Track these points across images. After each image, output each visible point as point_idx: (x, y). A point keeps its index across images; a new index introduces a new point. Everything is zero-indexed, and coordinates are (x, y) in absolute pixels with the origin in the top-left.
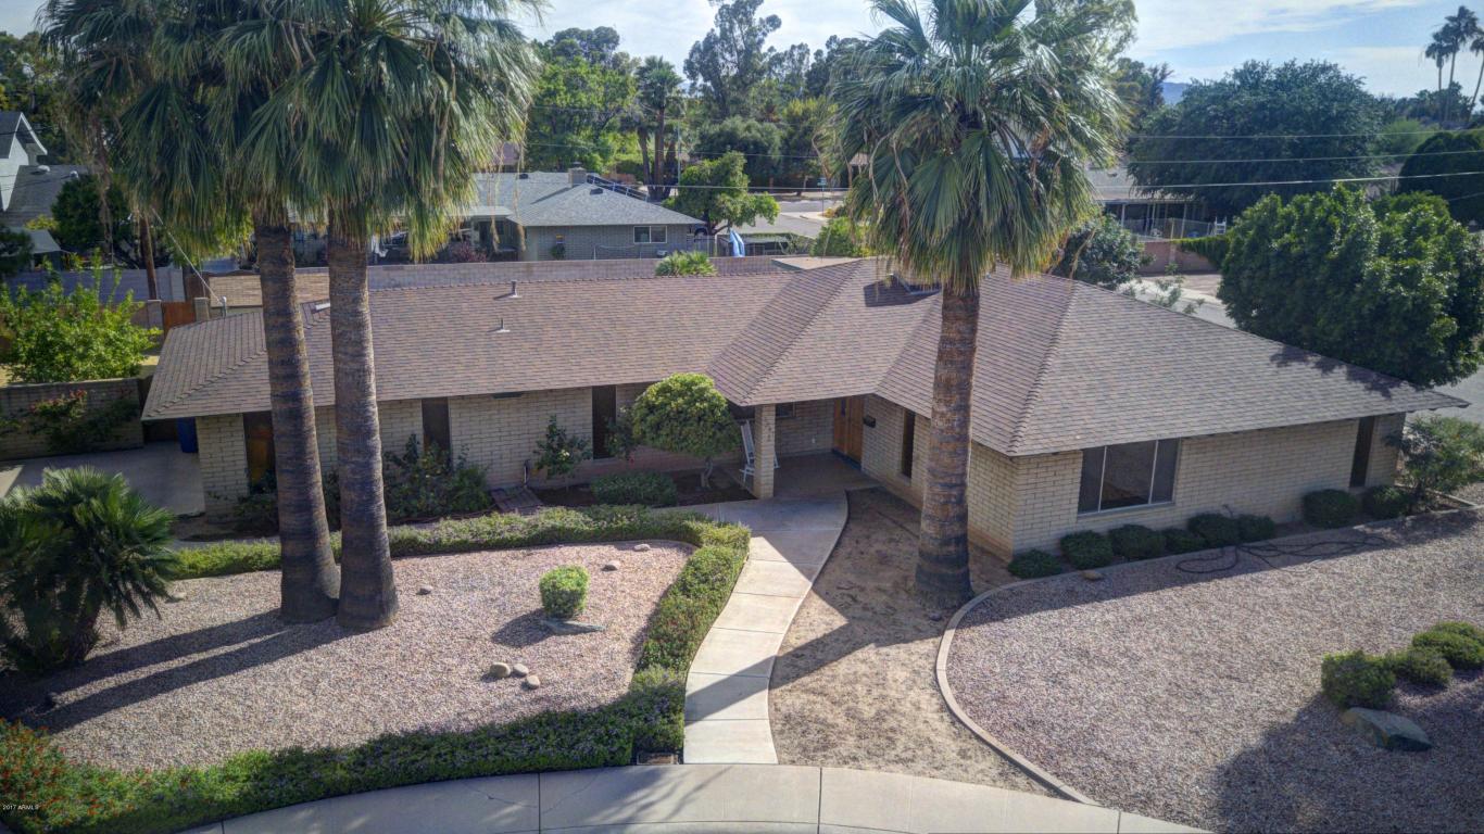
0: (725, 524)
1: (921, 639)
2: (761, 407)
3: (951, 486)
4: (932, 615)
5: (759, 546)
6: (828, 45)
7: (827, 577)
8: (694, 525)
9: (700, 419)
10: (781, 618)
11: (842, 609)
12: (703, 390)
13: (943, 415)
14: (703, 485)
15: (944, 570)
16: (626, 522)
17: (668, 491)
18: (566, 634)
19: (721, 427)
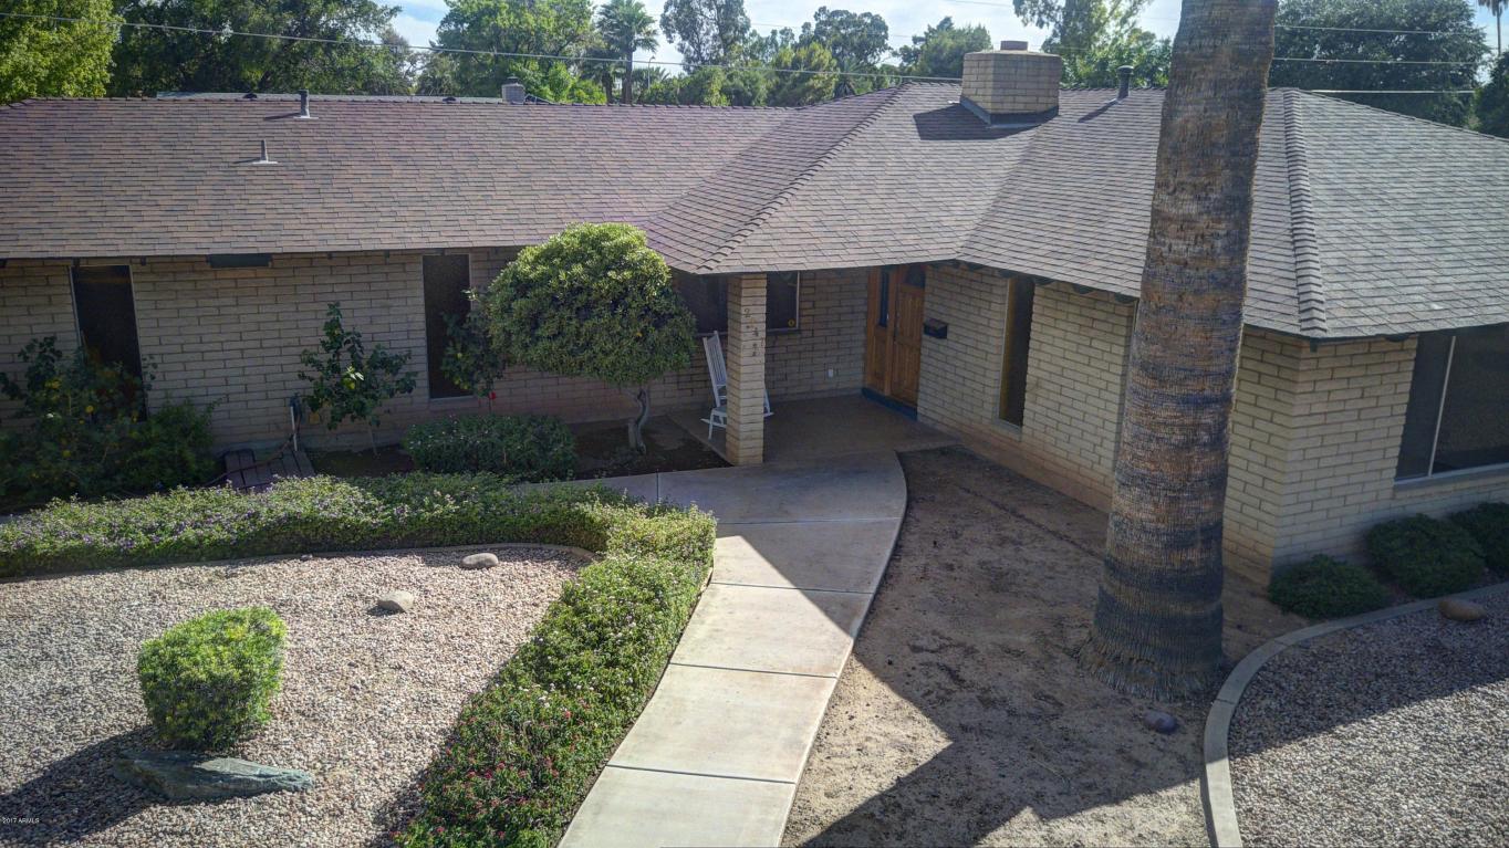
0: (663, 511)
1: (1149, 790)
2: (737, 278)
3: (1202, 403)
4: (1153, 717)
5: (733, 554)
6: (817, 16)
7: (885, 622)
8: (597, 511)
9: (616, 303)
10: (785, 733)
11: (931, 704)
12: (625, 248)
13: (1187, 222)
14: (632, 442)
15: (1174, 608)
16: (451, 506)
17: (557, 449)
18: (190, 800)
19: (660, 320)
